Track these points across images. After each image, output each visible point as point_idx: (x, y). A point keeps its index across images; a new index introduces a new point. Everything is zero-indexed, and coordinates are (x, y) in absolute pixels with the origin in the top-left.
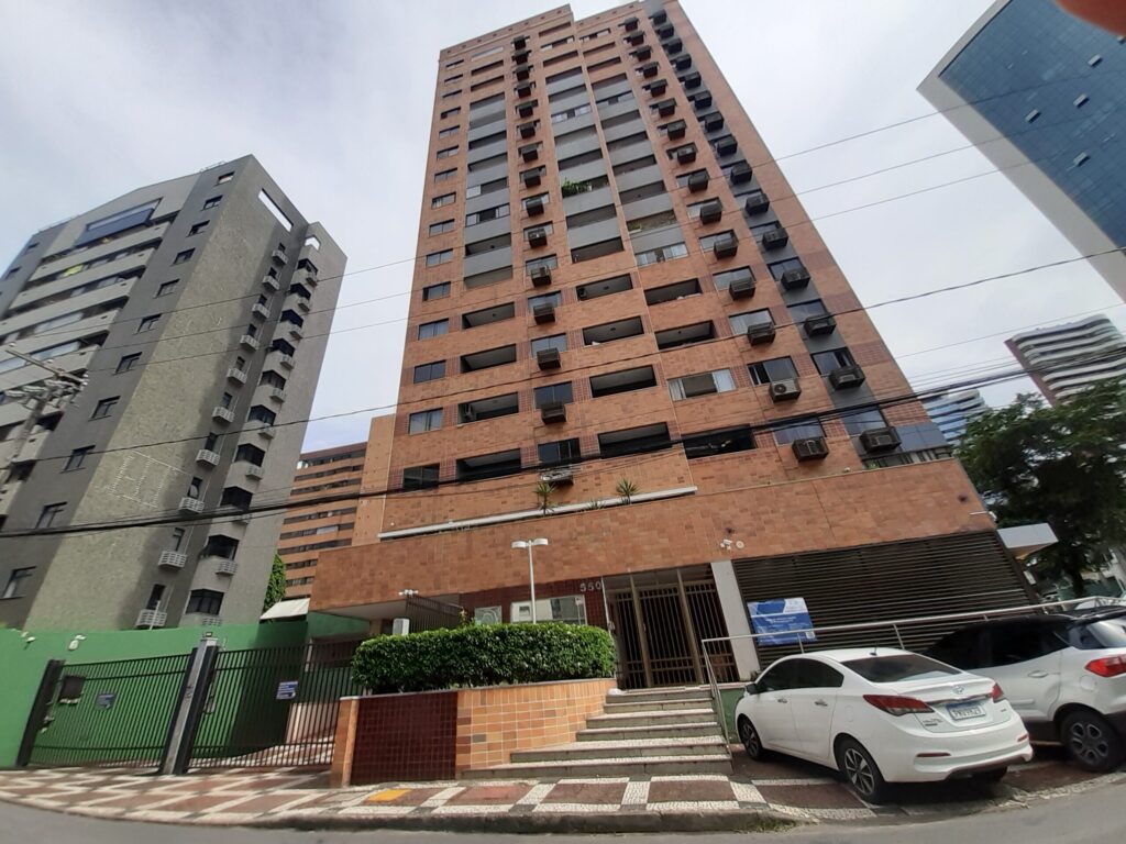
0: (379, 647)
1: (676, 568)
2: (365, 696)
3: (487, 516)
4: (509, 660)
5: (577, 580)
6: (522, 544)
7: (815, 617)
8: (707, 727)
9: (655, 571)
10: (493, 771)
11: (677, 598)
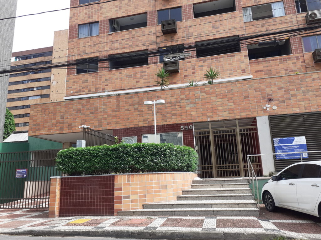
0: (70, 153)
1: (236, 119)
2: (63, 176)
3: (128, 89)
4: (142, 161)
5: (179, 124)
6: (150, 102)
7: (309, 146)
8: (246, 196)
9: (224, 121)
10: (134, 212)
11: (235, 135)
